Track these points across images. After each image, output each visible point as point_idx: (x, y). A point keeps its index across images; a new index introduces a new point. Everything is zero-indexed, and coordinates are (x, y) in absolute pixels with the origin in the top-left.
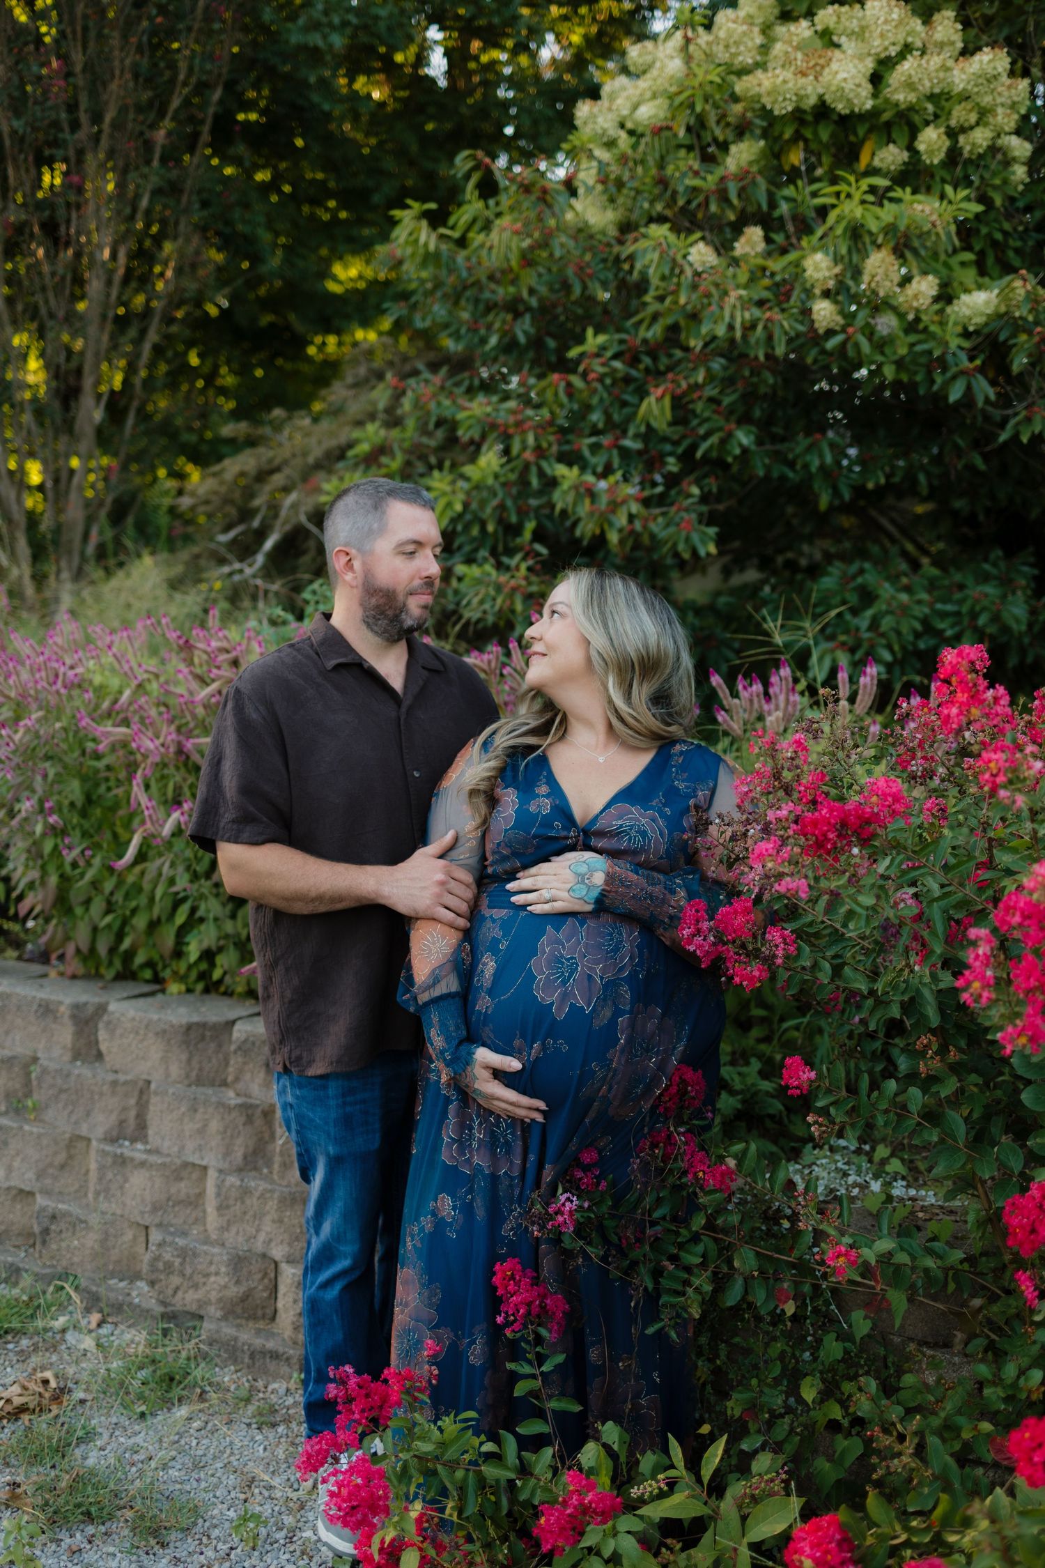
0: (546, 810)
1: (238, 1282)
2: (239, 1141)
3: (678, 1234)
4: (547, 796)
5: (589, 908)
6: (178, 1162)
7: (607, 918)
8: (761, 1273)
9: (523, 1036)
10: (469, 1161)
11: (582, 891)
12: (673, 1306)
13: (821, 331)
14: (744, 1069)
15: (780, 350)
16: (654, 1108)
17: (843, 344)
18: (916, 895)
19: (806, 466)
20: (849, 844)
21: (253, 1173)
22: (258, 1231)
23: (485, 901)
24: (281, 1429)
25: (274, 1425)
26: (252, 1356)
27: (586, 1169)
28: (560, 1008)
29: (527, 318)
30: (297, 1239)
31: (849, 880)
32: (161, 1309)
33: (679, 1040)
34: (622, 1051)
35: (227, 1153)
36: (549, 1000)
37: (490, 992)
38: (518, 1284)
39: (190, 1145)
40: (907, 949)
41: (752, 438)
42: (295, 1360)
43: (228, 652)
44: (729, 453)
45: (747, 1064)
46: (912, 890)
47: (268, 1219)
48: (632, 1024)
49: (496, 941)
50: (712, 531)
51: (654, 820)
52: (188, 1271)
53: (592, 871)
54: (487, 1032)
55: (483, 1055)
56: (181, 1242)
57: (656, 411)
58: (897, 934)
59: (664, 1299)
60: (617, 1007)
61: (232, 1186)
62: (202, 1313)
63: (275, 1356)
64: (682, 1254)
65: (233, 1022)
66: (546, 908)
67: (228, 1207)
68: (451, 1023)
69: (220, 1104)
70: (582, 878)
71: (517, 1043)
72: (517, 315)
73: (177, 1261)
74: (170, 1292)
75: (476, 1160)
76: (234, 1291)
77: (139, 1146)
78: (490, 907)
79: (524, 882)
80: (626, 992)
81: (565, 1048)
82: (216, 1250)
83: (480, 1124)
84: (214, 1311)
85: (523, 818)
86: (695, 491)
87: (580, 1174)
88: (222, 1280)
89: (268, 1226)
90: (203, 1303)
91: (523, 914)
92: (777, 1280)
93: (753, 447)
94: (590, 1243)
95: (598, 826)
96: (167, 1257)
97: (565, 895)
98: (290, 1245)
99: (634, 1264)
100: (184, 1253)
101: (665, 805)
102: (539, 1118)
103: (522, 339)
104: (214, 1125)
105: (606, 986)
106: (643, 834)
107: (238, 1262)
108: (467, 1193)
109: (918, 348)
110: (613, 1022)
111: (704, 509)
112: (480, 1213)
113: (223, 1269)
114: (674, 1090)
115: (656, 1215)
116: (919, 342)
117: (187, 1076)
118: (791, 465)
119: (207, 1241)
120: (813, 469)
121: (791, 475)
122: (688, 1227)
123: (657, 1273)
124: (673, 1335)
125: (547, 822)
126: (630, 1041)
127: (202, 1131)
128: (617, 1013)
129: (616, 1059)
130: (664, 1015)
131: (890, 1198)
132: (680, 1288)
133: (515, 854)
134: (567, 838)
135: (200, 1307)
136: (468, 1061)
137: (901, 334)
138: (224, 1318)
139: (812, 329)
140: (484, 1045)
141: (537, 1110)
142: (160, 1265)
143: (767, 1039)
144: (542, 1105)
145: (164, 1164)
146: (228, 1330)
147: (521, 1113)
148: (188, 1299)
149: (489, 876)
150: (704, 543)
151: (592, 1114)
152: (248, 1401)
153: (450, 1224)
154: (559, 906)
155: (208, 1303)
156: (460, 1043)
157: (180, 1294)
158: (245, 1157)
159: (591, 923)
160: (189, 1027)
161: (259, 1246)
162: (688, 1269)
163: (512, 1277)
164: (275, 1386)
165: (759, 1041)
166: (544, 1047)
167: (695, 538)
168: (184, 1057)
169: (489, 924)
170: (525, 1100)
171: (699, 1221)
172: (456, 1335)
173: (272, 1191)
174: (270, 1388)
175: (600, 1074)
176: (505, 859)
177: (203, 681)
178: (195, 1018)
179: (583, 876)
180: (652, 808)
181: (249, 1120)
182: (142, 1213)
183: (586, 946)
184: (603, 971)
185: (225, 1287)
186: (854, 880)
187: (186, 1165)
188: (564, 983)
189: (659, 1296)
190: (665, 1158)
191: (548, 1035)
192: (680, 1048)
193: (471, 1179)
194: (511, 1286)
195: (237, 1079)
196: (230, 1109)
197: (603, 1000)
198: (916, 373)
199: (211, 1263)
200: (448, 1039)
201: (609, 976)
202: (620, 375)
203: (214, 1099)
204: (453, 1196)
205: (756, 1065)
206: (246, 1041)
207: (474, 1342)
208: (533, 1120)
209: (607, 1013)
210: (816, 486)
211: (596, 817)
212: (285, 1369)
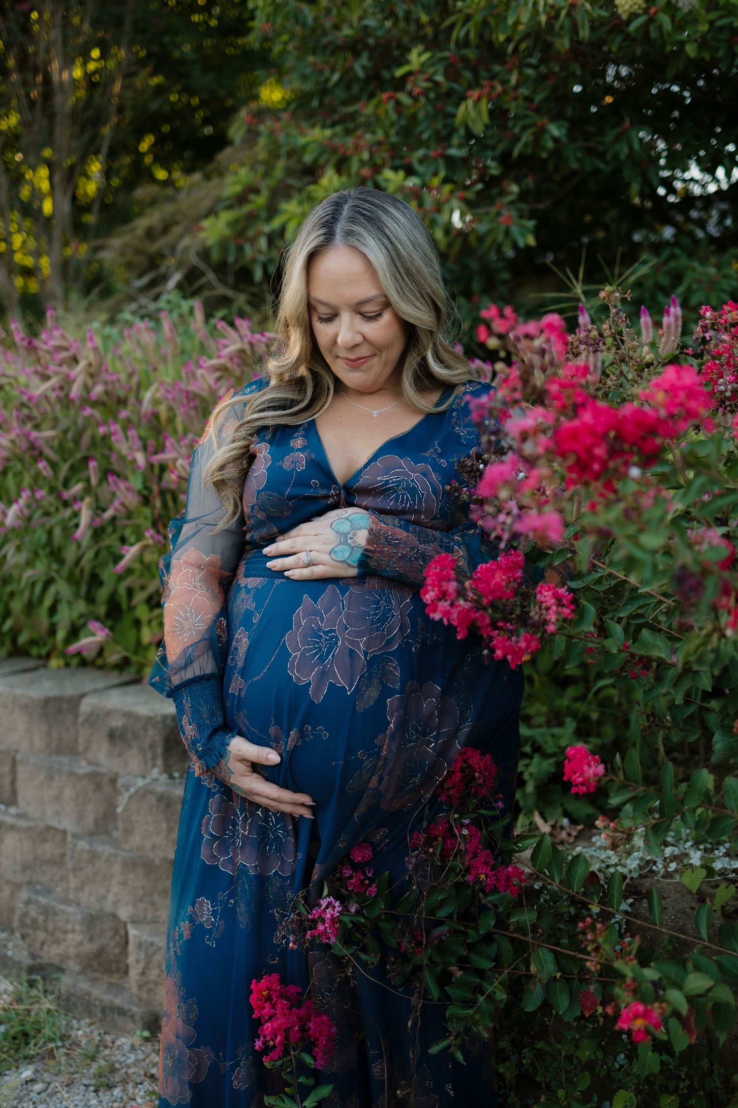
0: (302, 467)
1: (91, 940)
2: (90, 807)
3: (465, 934)
4: (302, 450)
5: (354, 572)
6: (41, 825)
7: (373, 583)
8: (563, 972)
9: (278, 723)
10: (232, 861)
11: (344, 553)
12: (459, 1019)
13: (624, 17)
14: (557, 731)
15: (585, 33)
16: (435, 796)
17: (645, 27)
18: (726, 536)
19: (616, 157)
20: (626, 464)
21: (105, 837)
22: (108, 891)
23: (242, 570)
24: (117, 1092)
25: (110, 1087)
26: (103, 1011)
27: (355, 867)
28: (317, 689)
29: (365, 56)
30: (141, 900)
31: (626, 513)
32: (29, 962)
33: (463, 720)
34: (393, 736)
35: (80, 818)
36: (305, 680)
37: (243, 673)
38: (273, 1006)
39: (50, 811)
40: (715, 609)
41: (564, 131)
42: (137, 1018)
43: (66, 349)
44: (543, 148)
45: (561, 724)
46: (723, 530)
47: (115, 881)
48: (405, 706)
49: (249, 614)
50: (531, 224)
51: (425, 475)
52: (51, 927)
53: (355, 529)
54: (242, 720)
55: (239, 746)
56: (43, 900)
57: (473, 114)
58: (698, 588)
59: (451, 1011)
60: (384, 686)
61: (83, 850)
62: (64, 966)
63: (122, 1012)
64: (473, 957)
65: (82, 696)
66: (305, 573)
67: (81, 869)
68: (205, 710)
69: (71, 774)
70: (344, 538)
71: (273, 730)
72: (357, 54)
73: (41, 919)
74: (38, 945)
75: (240, 860)
76: (89, 948)
77: (13, 810)
78: (246, 576)
79: (282, 545)
80: (396, 670)
81: (326, 735)
82: (70, 910)
83: (245, 819)
84: (73, 965)
85: (277, 478)
86: (515, 188)
87: (347, 873)
88: (78, 938)
89: (115, 888)
90: (64, 958)
91: (278, 582)
92: (581, 981)
93: (564, 140)
94: (364, 950)
95: (361, 482)
96: (33, 914)
97: (325, 558)
98: (134, 906)
99: (418, 969)
100: (46, 911)
101: (441, 456)
102: (307, 814)
103: (360, 73)
104: (68, 793)
105: (371, 663)
106: (413, 491)
107: (92, 921)
108: (230, 897)
109: (719, 23)
110: (380, 703)
111: (524, 206)
112: (243, 918)
113: (78, 928)
114: (457, 777)
115: (442, 914)
116: (720, 18)
117: (48, 746)
118: (602, 156)
119: (67, 901)
120: (622, 157)
121: (602, 166)
122: (476, 928)
123: (444, 979)
124: (459, 1056)
125: (302, 481)
126: (402, 724)
127: (58, 798)
128: (386, 692)
129: (386, 746)
130: (445, 693)
131: (710, 871)
132: (470, 996)
133: (271, 518)
134: (327, 497)
135: (62, 961)
136: (221, 754)
137: (703, 12)
138: (83, 972)
139: (615, 15)
140: (241, 734)
141: (303, 805)
142: (29, 921)
143: (582, 698)
144: (306, 799)
145: (29, 829)
146: (83, 985)
147: (287, 809)
148: (52, 953)
149: (248, 543)
150: (524, 236)
151: (362, 808)
152: (93, 1059)
153: (210, 932)
154: (318, 571)
155: (68, 957)
156: (215, 732)
157: (46, 948)
158: (96, 822)
159: (355, 590)
160: (47, 701)
161: (108, 906)
162: (480, 973)
163: (268, 999)
164: (123, 1040)
165: (576, 699)
166: (302, 734)
167: (515, 230)
168: (44, 728)
169: (243, 595)
170: (287, 795)
171: (488, 923)
172: (217, 1056)
173: (116, 856)
174: (118, 1043)
175: (368, 764)
176: (260, 524)
177: (45, 378)
178: (55, 692)
179: (345, 535)
180: (425, 460)
181: (98, 787)
182: (14, 872)
183: (348, 616)
184: (368, 644)
185: (81, 944)
186: (633, 513)
187: (49, 828)
188: (322, 659)
189: (445, 1007)
190: (444, 856)
191: (305, 722)
192: (466, 730)
193: (232, 881)
194: (267, 1010)
195: (87, 749)
196: (80, 778)
197: (367, 679)
198: (717, 50)
199: (68, 921)
200: (200, 728)
201: (373, 651)
202: (443, 90)
203: (66, 768)
204: (213, 901)
205: (571, 725)
206: (92, 714)
207: (237, 1064)
208: (301, 816)
209: (372, 693)
210: (626, 173)
211: (360, 472)
212: (130, 1025)
